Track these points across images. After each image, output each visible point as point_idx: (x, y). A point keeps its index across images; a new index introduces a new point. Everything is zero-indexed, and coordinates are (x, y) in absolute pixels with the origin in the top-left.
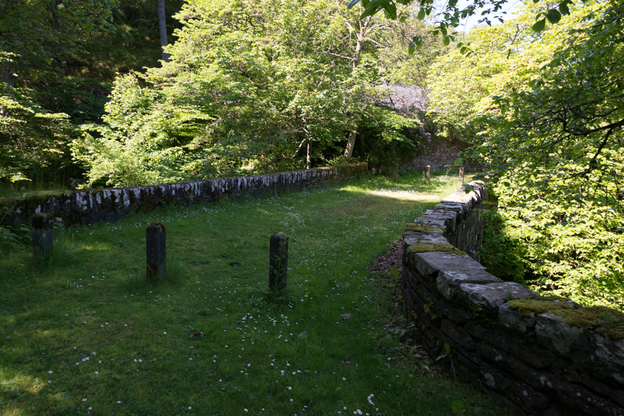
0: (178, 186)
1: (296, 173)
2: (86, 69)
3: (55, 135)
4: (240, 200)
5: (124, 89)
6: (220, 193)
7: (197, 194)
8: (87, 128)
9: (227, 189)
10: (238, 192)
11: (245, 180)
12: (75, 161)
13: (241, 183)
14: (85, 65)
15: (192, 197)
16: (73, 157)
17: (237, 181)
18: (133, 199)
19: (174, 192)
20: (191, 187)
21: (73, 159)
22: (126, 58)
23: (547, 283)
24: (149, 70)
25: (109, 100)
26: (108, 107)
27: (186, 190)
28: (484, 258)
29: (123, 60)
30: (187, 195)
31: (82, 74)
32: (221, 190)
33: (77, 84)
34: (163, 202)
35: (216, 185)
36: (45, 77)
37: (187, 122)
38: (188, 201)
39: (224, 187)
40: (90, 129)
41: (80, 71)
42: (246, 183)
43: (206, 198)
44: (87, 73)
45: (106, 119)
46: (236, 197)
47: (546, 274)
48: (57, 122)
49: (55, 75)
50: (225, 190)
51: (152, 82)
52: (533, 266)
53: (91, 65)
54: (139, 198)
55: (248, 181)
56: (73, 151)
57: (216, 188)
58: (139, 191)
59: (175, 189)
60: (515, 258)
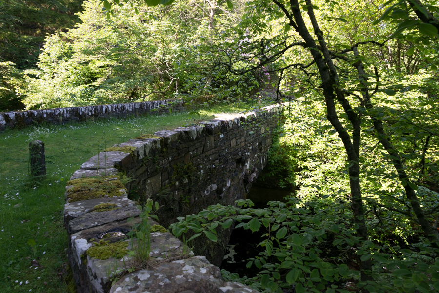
0: (49, 111)
1: (156, 102)
2: (40, 31)
3: (4, 77)
4: (105, 120)
5: (52, 45)
6: (87, 115)
7: (66, 117)
8: (28, 73)
9: (93, 113)
10: (104, 115)
11: (110, 107)
12: (18, 95)
13: (106, 109)
14: (39, 27)
15: (61, 118)
16: (16, 93)
17: (102, 107)
18: (8, 120)
19: (45, 115)
20: (60, 112)
21: (17, 94)
22: (68, 22)
23: (306, 174)
24: (70, 30)
25: (42, 52)
26: (41, 57)
27: (56, 114)
28: (269, 157)
29: (65, 23)
30: (58, 117)
31: (36, 34)
32: (88, 114)
33: (27, 41)
34: (35, 122)
35: (83, 110)
36: (8, 36)
37: (101, 67)
38: (58, 121)
39: (91, 111)
40: (30, 73)
41: (35, 31)
42: (110, 109)
43: (74, 119)
44: (40, 33)
45: (39, 65)
46: (102, 118)
47: (306, 168)
48: (5, 68)
49: (15, 35)
50: (92, 114)
51: (72, 39)
52: (299, 162)
53: (43, 28)
54: (14, 119)
55: (112, 107)
56: (16, 88)
57: (83, 112)
58: (14, 115)
59: (47, 113)
60: (288, 158)
